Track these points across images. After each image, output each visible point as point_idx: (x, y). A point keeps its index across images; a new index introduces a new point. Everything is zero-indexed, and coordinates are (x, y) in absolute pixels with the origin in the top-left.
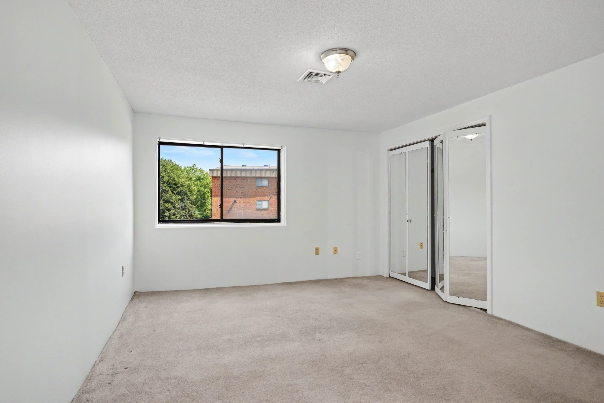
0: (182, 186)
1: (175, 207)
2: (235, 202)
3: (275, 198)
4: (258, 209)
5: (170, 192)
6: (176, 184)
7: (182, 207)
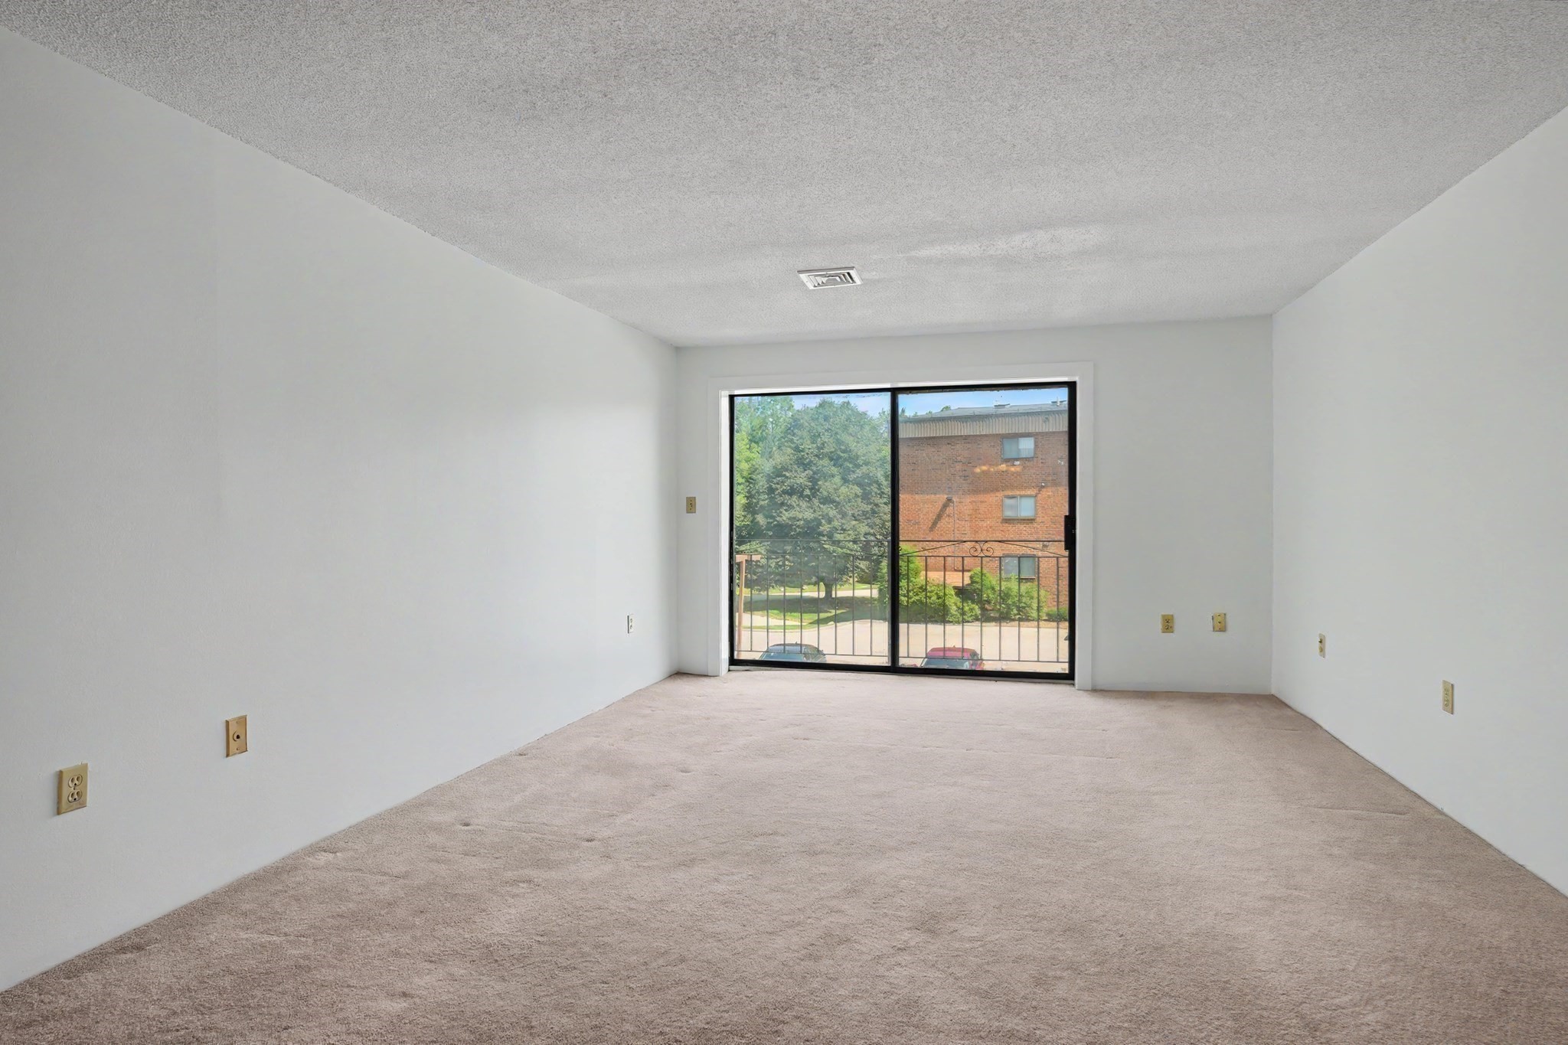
0: (867, 463)
1: (844, 515)
2: (949, 500)
3: (1064, 491)
4: (1007, 521)
5: (837, 480)
6: (851, 459)
7: (864, 513)
